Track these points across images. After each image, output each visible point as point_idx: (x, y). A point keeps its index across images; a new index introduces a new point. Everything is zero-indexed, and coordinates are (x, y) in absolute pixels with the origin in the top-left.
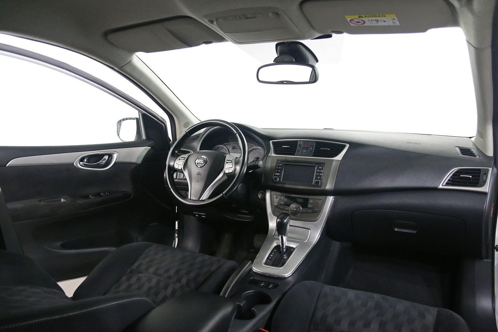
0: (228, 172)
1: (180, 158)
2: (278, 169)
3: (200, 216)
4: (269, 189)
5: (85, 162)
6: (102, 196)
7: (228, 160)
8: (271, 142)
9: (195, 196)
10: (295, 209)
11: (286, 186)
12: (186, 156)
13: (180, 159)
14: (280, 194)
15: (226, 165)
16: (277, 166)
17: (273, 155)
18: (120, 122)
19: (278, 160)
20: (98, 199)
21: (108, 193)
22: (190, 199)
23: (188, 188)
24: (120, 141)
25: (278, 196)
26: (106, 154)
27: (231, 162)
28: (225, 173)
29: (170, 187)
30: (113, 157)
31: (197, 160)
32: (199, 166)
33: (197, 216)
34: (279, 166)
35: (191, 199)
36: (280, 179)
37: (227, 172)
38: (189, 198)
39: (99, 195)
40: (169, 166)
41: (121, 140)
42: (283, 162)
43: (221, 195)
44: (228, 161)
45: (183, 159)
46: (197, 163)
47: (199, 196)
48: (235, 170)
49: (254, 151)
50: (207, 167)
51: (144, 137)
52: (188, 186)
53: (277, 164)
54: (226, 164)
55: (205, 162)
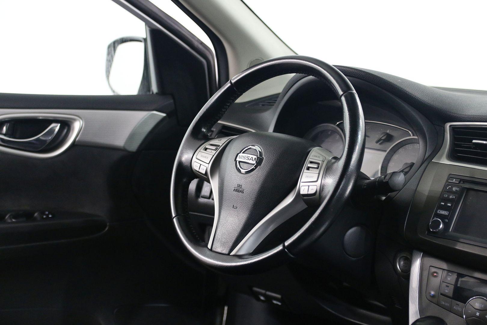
0: (306, 193)
1: (207, 145)
2: (447, 200)
3: (269, 299)
4: (420, 250)
5: (5, 135)
6: (35, 219)
7: (311, 162)
8: (448, 125)
9: (223, 244)
10: (478, 314)
11: (460, 247)
12: (221, 142)
13: (206, 149)
14: (444, 266)
15: (304, 173)
16: (444, 191)
17: (445, 161)
18: (114, 45)
19: (450, 177)
20: (25, 225)
21: (50, 213)
22: (211, 250)
23: (213, 219)
24: (108, 93)
25: (440, 272)
26: (56, 121)
27: (317, 168)
28: (299, 194)
29: (174, 215)
30: (71, 129)
31: (241, 154)
32: (243, 171)
33: (262, 298)
34: (450, 192)
35: (213, 249)
36: (447, 226)
37: (304, 191)
38: (209, 246)
39: (29, 216)
40: (180, 164)
41: (112, 89)
42: (464, 181)
43: (280, 248)
44: (310, 165)
45: (214, 148)
46: (240, 162)
47: (231, 244)
48: (322, 188)
49: (409, 147)
50: (260, 174)
51: (154, 88)
52: (214, 215)
53: (445, 186)
54: (305, 171)
55: (259, 162)
